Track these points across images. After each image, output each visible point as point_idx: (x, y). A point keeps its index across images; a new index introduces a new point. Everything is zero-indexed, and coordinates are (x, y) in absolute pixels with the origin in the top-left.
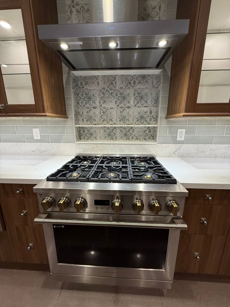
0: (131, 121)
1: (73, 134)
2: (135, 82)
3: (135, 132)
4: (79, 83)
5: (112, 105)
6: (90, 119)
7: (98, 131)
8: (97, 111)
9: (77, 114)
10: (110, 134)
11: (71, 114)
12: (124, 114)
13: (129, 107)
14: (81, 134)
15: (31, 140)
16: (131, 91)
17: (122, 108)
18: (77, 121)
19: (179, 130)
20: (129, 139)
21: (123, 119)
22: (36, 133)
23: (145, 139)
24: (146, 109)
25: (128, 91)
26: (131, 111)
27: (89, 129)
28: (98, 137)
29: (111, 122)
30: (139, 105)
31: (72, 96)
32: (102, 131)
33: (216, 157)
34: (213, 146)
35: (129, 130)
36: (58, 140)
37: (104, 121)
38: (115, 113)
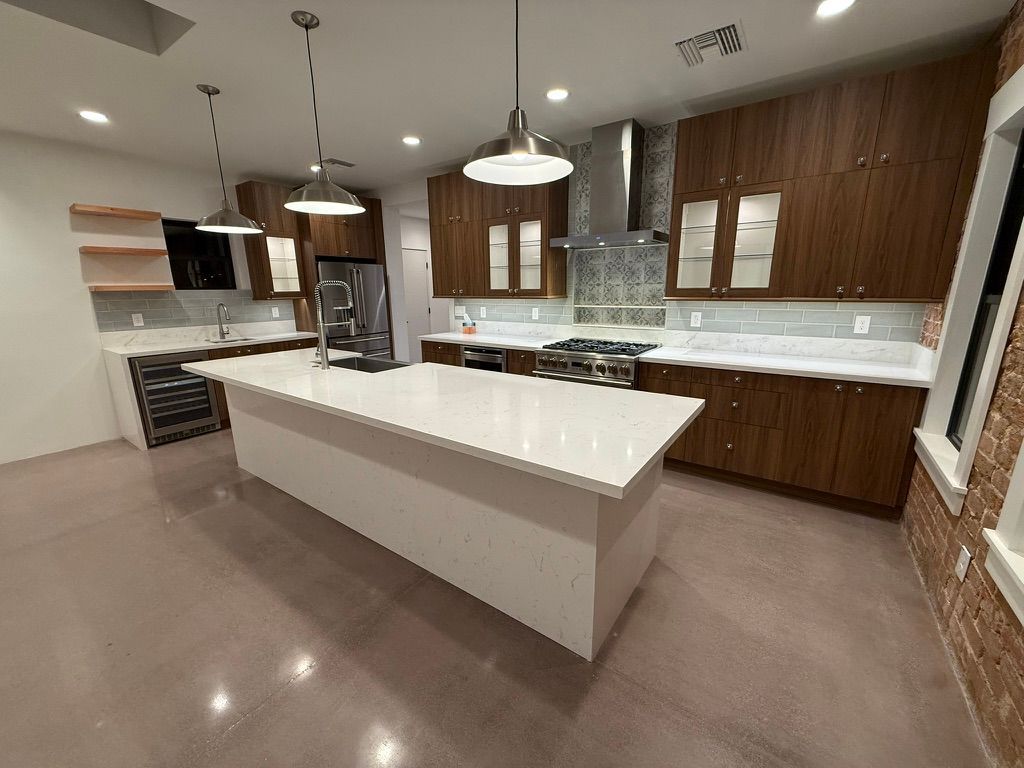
0: (640, 301)
1: (571, 315)
2: (646, 255)
3: (646, 313)
4: (584, 258)
5: (620, 281)
6: (593, 299)
7: (600, 313)
8: (601, 289)
9: (578, 293)
10: (615, 317)
11: (572, 294)
12: (632, 292)
13: (638, 284)
14: (581, 316)
15: (530, 320)
16: (641, 266)
17: (629, 284)
18: (577, 300)
19: (693, 314)
20: (636, 323)
21: (631, 298)
22: (535, 313)
23: (658, 324)
24: (659, 286)
25: (638, 265)
26: (641, 289)
27: (590, 311)
28: (600, 320)
29: (616, 302)
30: (651, 281)
31: (574, 274)
32: (605, 312)
33: (746, 351)
34: (741, 336)
35: (638, 312)
36: (555, 321)
37: (607, 300)
38: (621, 292)
